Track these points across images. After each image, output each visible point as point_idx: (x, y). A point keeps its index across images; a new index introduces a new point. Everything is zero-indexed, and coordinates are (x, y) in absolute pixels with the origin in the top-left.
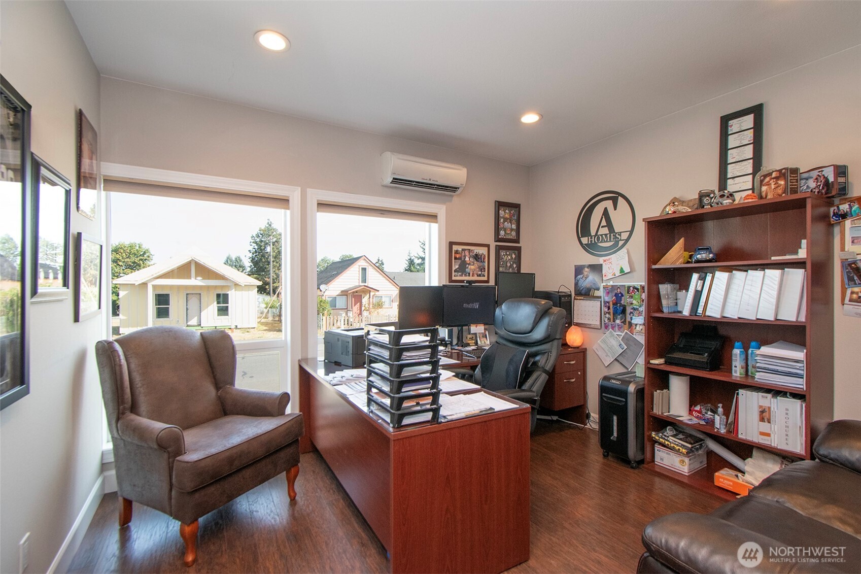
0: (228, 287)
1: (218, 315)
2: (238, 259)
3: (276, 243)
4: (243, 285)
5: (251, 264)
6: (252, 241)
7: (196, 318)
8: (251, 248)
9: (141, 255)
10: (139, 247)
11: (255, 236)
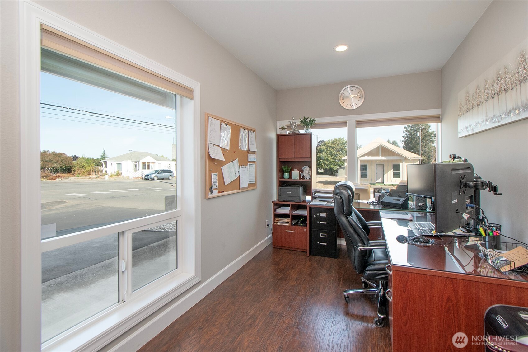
0: (401, 161)
1: (394, 178)
2: (394, 142)
3: (423, 130)
4: (411, 159)
5: (404, 145)
6: (405, 130)
7: (381, 179)
8: (404, 135)
9: (343, 144)
10: (343, 140)
11: (407, 127)
